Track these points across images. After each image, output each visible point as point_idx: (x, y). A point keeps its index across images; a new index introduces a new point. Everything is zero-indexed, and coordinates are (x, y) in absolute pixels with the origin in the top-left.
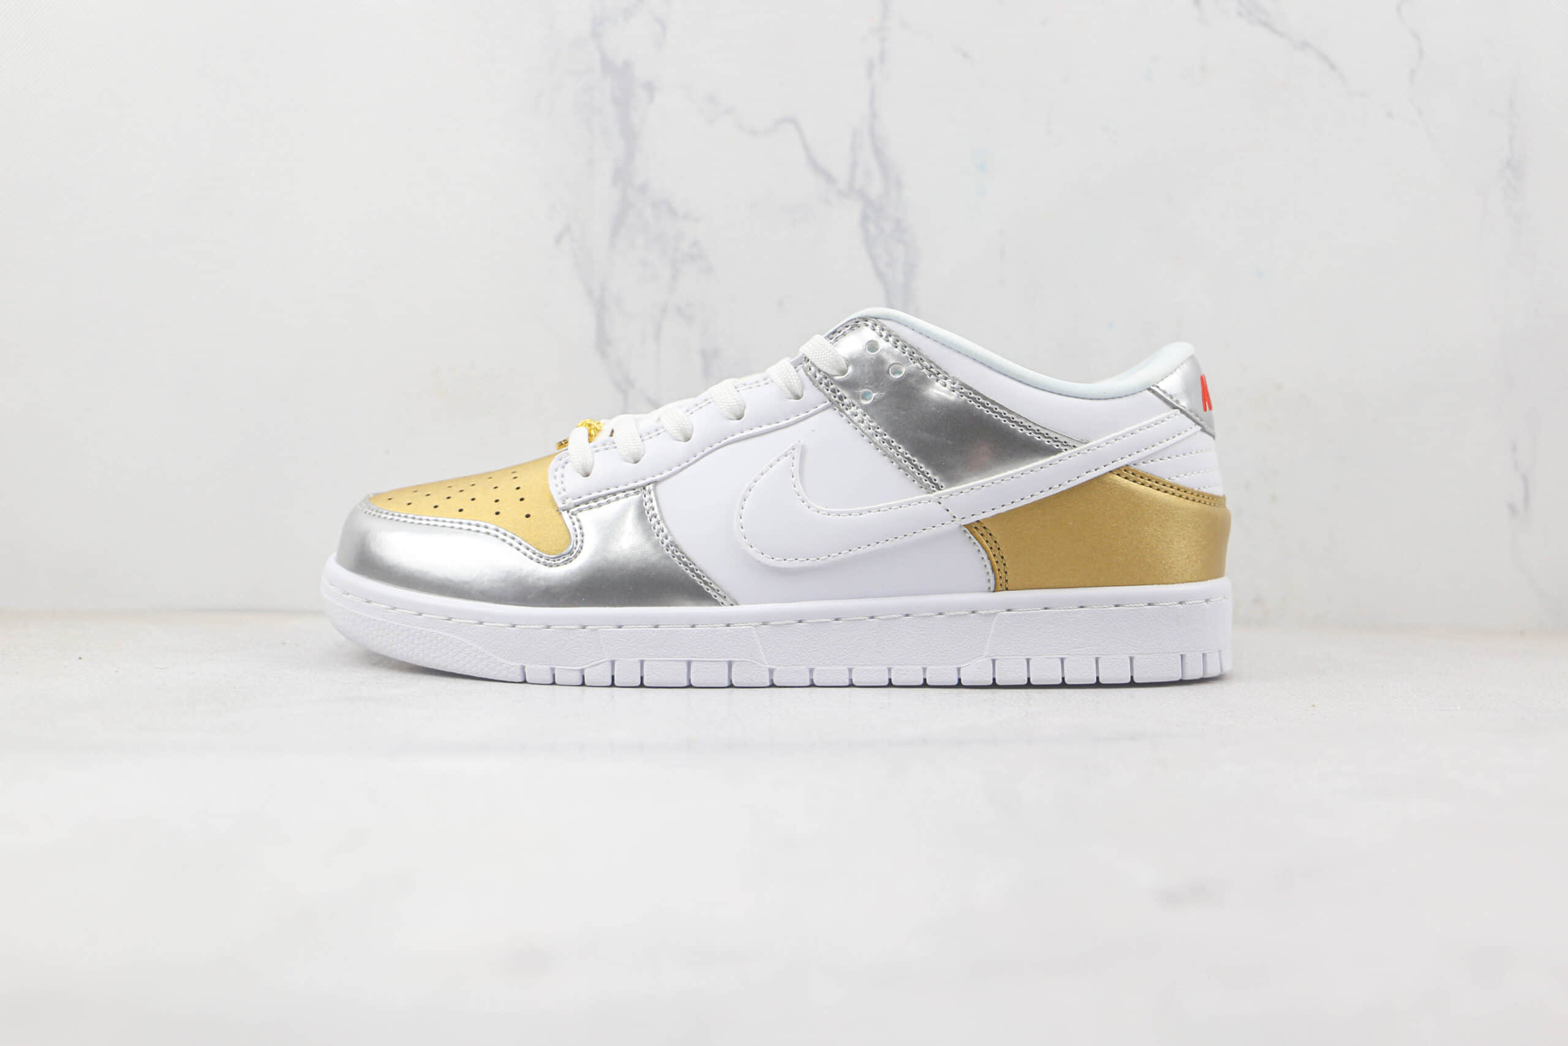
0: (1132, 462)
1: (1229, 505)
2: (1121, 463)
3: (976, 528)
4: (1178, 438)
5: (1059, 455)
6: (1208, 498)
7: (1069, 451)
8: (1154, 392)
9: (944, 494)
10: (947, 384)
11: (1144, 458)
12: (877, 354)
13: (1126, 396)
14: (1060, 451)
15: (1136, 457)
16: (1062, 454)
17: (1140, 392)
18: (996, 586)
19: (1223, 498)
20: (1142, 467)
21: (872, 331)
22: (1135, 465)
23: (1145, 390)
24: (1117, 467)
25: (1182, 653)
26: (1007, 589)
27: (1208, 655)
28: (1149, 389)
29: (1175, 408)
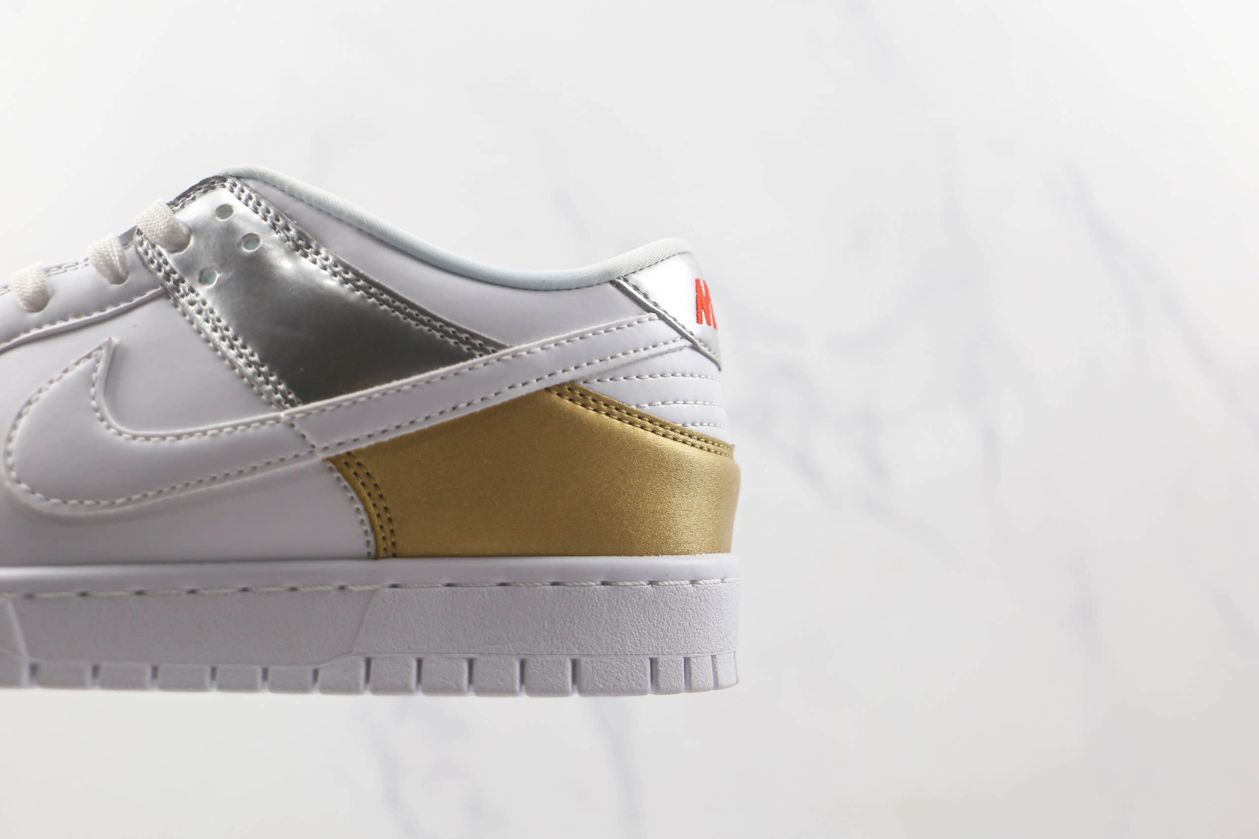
0: (582, 378)
1: (738, 457)
2: (562, 377)
3: (347, 464)
4: (652, 351)
5: (470, 362)
6: (713, 444)
7: (485, 357)
8: (619, 286)
9: (298, 412)
10: (318, 261)
11: (600, 373)
12: (228, 221)
13: (577, 288)
14: (472, 356)
15: (586, 370)
16: (475, 360)
17: (598, 284)
18: (377, 550)
19: (731, 448)
20: (595, 387)
21: (230, 193)
22: (585, 382)
23: (606, 282)
24: (558, 383)
25: (652, 656)
26: (395, 556)
27: (694, 660)
28: (612, 282)
29: (649, 310)
